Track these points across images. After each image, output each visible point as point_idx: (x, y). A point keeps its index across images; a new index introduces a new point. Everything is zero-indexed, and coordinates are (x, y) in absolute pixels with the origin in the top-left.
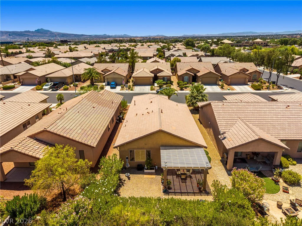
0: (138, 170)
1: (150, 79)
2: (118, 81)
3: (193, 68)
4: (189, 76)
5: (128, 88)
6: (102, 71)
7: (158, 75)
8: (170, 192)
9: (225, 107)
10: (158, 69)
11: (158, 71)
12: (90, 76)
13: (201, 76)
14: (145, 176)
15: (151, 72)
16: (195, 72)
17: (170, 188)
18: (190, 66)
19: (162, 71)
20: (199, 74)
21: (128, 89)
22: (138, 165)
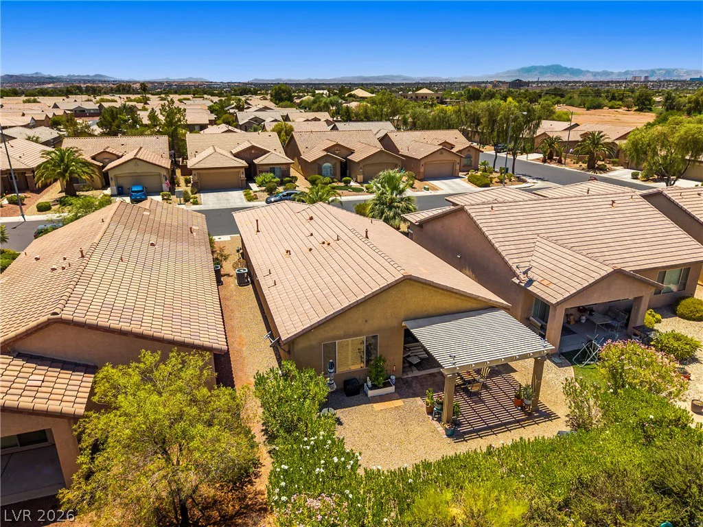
0: (347, 396)
1: (239, 172)
2: (152, 183)
3: (337, 145)
4: (334, 162)
5: (182, 199)
6: (93, 158)
7: (256, 161)
8: (465, 433)
9: (497, 212)
10: (253, 147)
11: (253, 151)
12: (65, 171)
13: (361, 161)
14: (377, 407)
15: (237, 155)
16: (345, 152)
17: (458, 422)
18: (328, 139)
19: (266, 152)
20: (355, 158)
21: (182, 202)
22: (346, 383)
